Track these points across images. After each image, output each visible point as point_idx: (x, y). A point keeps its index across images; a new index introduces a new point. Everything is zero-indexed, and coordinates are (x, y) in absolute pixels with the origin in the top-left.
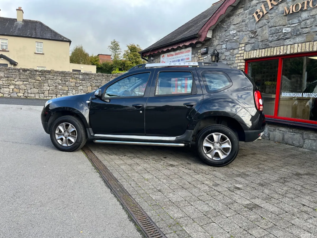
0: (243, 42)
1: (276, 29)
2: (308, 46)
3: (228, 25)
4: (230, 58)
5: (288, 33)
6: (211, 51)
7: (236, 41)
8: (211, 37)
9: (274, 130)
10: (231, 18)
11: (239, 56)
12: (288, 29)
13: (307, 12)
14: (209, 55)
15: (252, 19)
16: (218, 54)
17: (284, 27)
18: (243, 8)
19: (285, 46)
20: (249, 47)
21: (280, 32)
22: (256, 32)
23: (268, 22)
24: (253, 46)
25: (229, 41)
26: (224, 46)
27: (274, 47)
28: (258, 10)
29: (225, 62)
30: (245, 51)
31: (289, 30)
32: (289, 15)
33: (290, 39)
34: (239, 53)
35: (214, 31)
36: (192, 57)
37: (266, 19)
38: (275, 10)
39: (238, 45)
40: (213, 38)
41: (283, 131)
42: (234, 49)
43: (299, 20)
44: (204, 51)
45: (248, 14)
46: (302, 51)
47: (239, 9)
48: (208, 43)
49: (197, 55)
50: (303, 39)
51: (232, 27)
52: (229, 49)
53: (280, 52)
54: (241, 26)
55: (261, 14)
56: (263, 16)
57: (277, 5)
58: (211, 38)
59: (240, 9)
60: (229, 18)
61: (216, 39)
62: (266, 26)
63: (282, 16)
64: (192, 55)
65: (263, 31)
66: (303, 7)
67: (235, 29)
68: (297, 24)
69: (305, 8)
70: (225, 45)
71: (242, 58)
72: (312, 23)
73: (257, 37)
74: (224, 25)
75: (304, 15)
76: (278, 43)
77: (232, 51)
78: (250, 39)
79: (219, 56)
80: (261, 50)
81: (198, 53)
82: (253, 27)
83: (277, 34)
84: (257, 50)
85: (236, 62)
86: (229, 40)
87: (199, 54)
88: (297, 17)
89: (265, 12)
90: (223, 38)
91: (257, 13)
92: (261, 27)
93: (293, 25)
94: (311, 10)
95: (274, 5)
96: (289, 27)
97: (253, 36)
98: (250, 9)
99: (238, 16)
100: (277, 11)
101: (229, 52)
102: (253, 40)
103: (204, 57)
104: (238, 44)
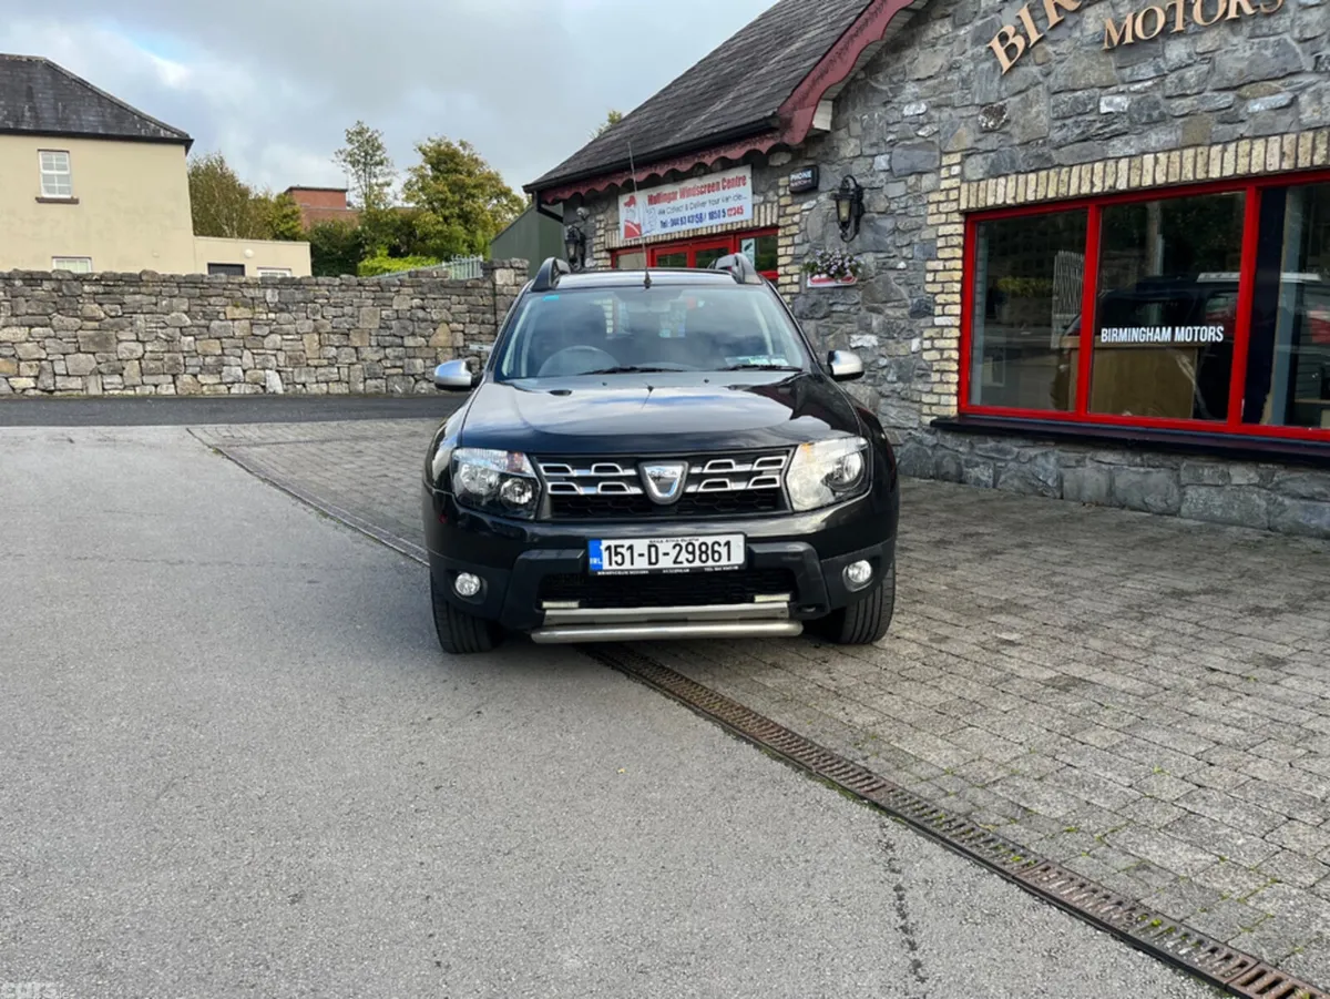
0: (956, 147)
1: (1076, 98)
2: (1191, 160)
3: (894, 83)
4: (906, 208)
5: (1119, 115)
6: (831, 179)
7: (927, 144)
8: (827, 127)
9: (1077, 461)
10: (903, 53)
11: (942, 198)
12: (1118, 99)
13: (1184, 40)
14: (823, 198)
15: (987, 60)
16: (859, 190)
17: (1105, 91)
18: (948, 16)
19: (1111, 163)
20: (976, 166)
21: (1092, 110)
22: (1001, 111)
23: (1047, 75)
24: (993, 161)
25: (901, 143)
26: (882, 162)
27: (1072, 166)
28: (1009, 29)
29: (888, 224)
30: (962, 181)
31: (1122, 102)
32: (1124, 50)
33: (1125, 138)
34: (942, 187)
35: (840, 104)
36: (754, 205)
37: (1039, 60)
38: (1071, 28)
39: (935, 156)
40: (839, 130)
41: (1110, 464)
42: (921, 173)
43: (1158, 69)
44: (805, 182)
45: (969, 41)
46: (1171, 180)
47: (934, 19)
48: (819, 149)
49: (776, 198)
50: (1173, 137)
51: (911, 89)
52: (903, 172)
53: (1092, 182)
54: (945, 88)
55: (1020, 43)
56: (1027, 50)
57: (1077, 11)
58: (827, 132)
59: (939, 23)
60: (895, 56)
61: (850, 136)
62: (1040, 88)
63: (1095, 54)
64: (756, 197)
65: (1027, 104)
66: (1169, 23)
67: (922, 98)
68: (1150, 83)
69: (1179, 26)
70: (887, 157)
71: (954, 206)
72: (1203, 80)
73: (1007, 128)
74: (877, 81)
75: (1176, 51)
76: (1085, 152)
77: (912, 180)
78: (979, 136)
79: (864, 201)
80: (1022, 178)
81: (779, 187)
82: (992, 90)
83: (1080, 118)
84: (1009, 178)
85: (931, 220)
86: (901, 140)
87: (781, 192)
88: (1150, 55)
89: (1034, 37)
90: (875, 131)
91: (1003, 38)
92: (1020, 92)
93: (1137, 86)
94: (1200, 31)
95: (1067, 11)
96: (1123, 92)
97: (991, 124)
98: (979, 23)
99: (933, 46)
100: (1077, 34)
101: (903, 183)
102: (992, 141)
103: (802, 203)
104: (937, 153)
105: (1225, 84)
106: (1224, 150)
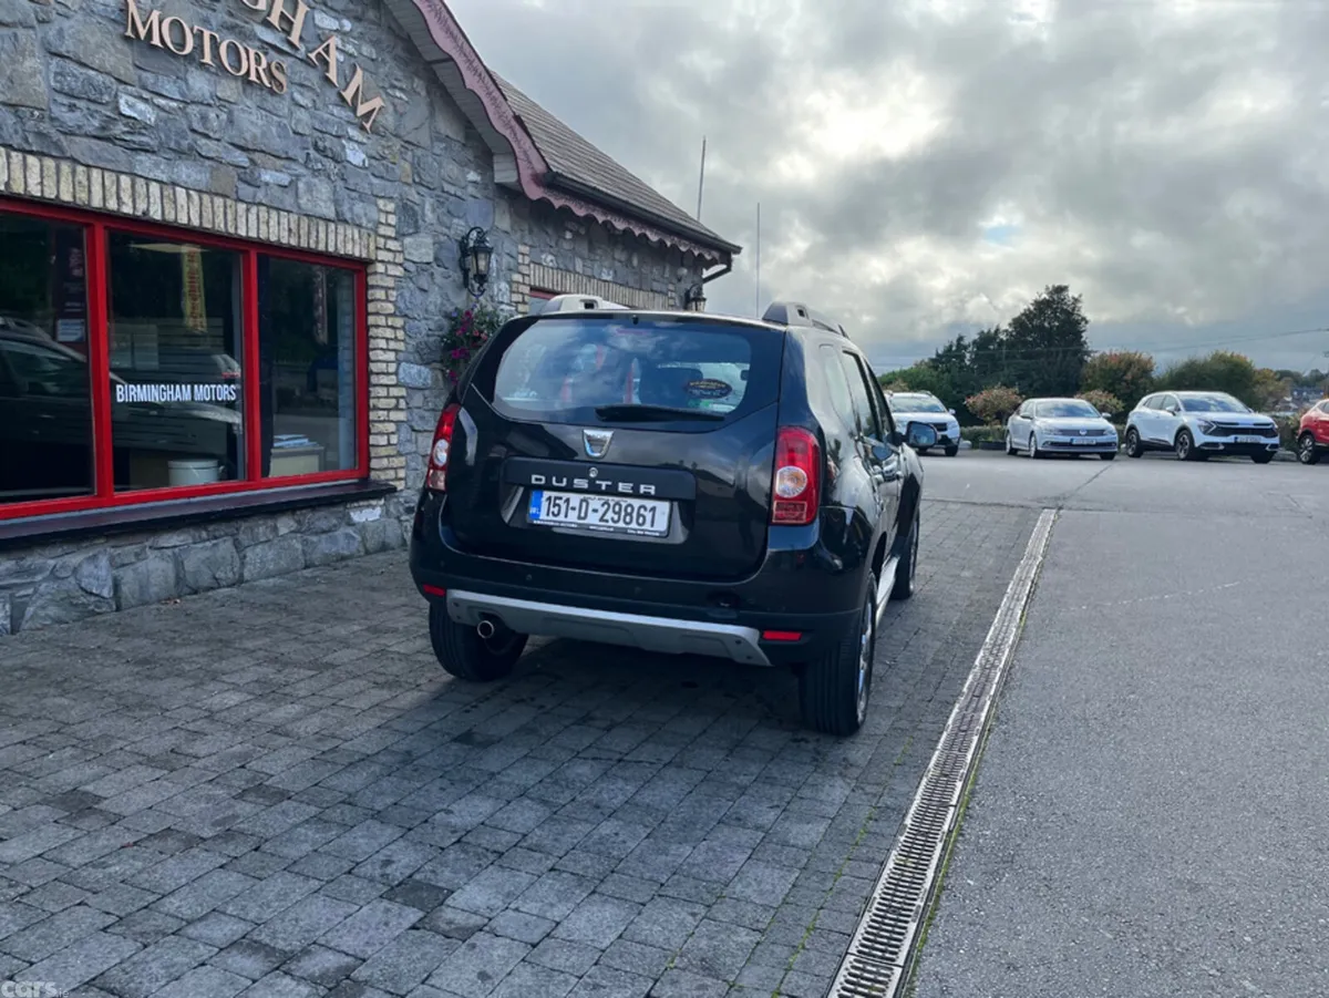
1: (89, 78)
2: (219, 210)
5: (146, 127)
9: (137, 555)
12: (141, 106)
13: (208, 77)
17: (121, 87)
19: (140, 182)
21: (107, 104)
23: (43, 22)
27: (90, 167)
31: (151, 116)
32: (144, 48)
33: (153, 158)
41: (175, 547)
43: (182, 94)
46: (205, 224)
50: (203, 178)
53: (119, 199)
65: (18, 51)
66: (197, 50)
68: (174, 104)
69: (206, 58)
72: (224, 129)
75: (199, 84)
76: (107, 156)
83: (93, 107)
88: (173, 73)
93: (162, 102)
94: (218, 74)
96: (146, 101)
105: (242, 143)
106: (248, 210)
